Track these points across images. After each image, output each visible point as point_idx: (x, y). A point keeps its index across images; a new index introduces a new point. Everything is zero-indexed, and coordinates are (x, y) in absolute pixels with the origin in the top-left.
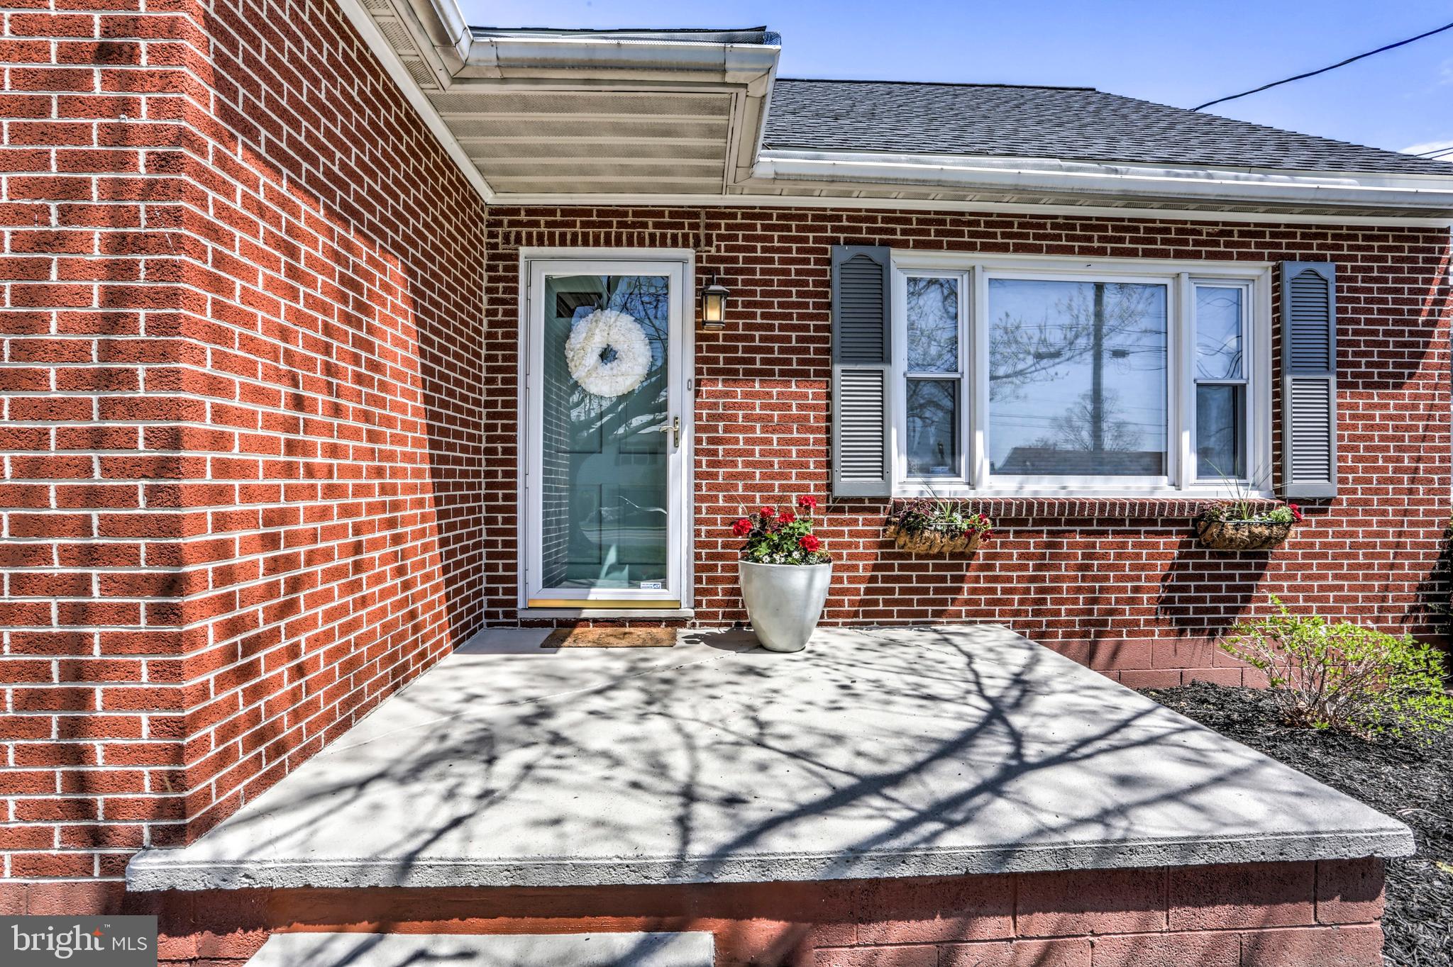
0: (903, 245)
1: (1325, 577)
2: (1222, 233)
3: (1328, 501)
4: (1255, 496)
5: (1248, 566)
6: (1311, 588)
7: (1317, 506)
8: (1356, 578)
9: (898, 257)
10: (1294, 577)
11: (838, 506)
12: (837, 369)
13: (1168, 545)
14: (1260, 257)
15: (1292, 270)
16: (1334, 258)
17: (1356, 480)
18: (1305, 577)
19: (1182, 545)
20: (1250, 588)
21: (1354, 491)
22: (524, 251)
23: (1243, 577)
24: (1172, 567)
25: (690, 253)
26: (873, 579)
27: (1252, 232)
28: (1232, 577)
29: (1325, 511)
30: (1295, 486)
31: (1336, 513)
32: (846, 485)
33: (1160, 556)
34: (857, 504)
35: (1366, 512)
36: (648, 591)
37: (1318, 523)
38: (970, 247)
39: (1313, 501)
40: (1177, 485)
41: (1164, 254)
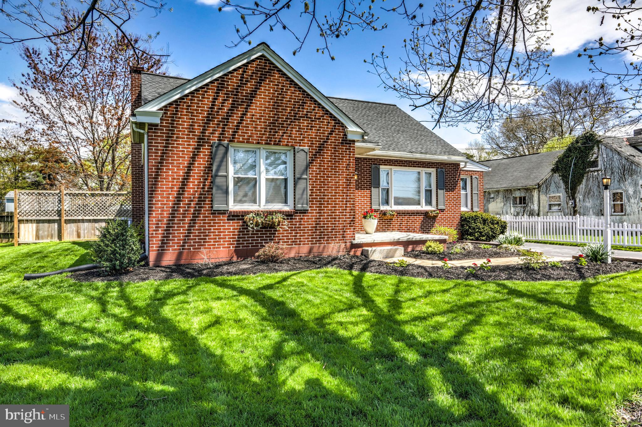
0: (382, 165)
2: (429, 164)
3: (444, 210)
4: (434, 209)
5: (433, 221)
7: (442, 210)
9: (381, 167)
10: (439, 223)
12: (372, 188)
13: (421, 217)
14: (434, 168)
15: (439, 170)
16: (445, 168)
17: (448, 206)
18: (441, 223)
19: (423, 217)
21: (448, 208)
23: (432, 223)
24: (422, 221)
27: (433, 163)
29: (444, 212)
30: (440, 207)
32: (374, 207)
33: (420, 219)
34: (375, 211)
35: (449, 212)
37: (443, 214)
38: (392, 165)
40: (422, 207)
41: (420, 167)
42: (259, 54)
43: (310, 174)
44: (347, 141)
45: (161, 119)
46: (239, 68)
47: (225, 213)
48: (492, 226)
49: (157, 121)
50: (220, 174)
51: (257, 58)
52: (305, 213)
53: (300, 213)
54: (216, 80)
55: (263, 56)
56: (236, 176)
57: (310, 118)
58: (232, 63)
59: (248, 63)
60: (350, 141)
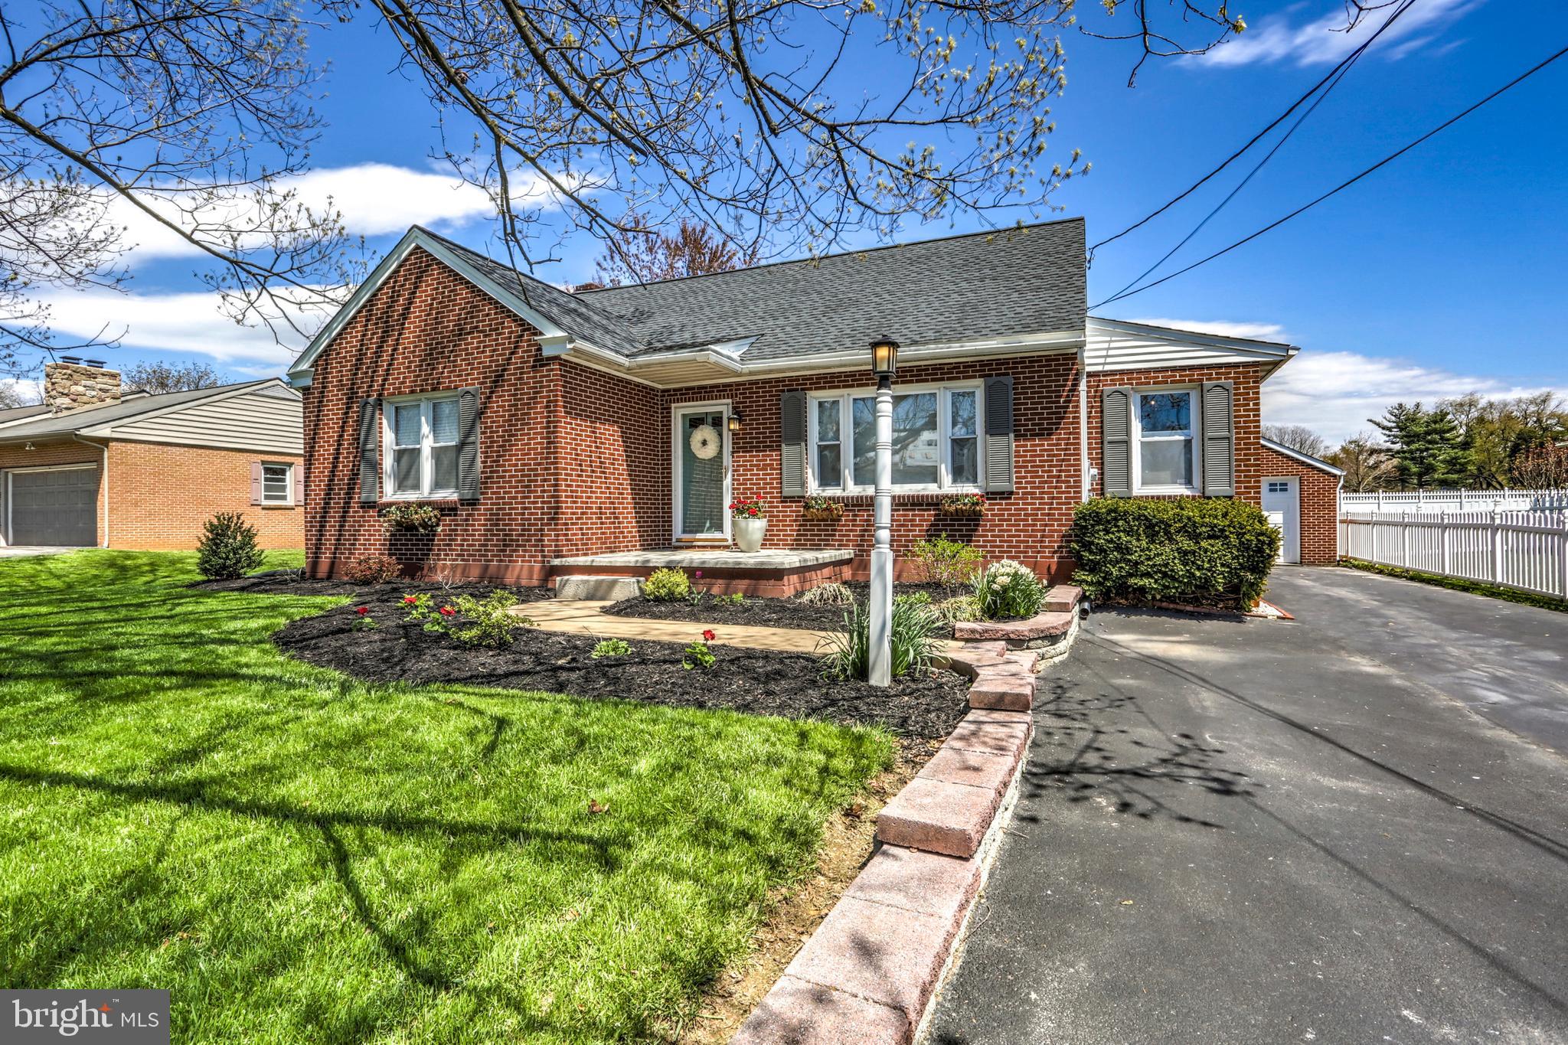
0: (811, 389)
1: (1011, 531)
2: (954, 368)
3: (1012, 493)
4: (976, 491)
5: (970, 525)
6: (1003, 536)
7: (1006, 495)
8: (1027, 531)
9: (810, 394)
10: (994, 531)
11: (785, 499)
12: (783, 445)
13: (930, 515)
14: (974, 377)
15: (993, 380)
16: (1013, 373)
17: (1026, 483)
18: (999, 531)
19: (936, 515)
20: (971, 536)
21: (1026, 488)
22: (673, 405)
23: (967, 530)
24: (931, 525)
25: (730, 401)
26: (799, 530)
28: (961, 530)
29: (1010, 498)
30: (993, 487)
31: (1015, 499)
32: (788, 491)
33: (925, 520)
34: (792, 499)
35: (1032, 498)
36: (717, 535)
37: (1006, 504)
38: (838, 387)
39: (1003, 493)
40: (939, 487)
42: (413, 245)
43: (483, 433)
44: (542, 360)
45: (314, 379)
46: (390, 278)
47: (374, 507)
48: (1186, 544)
49: (308, 382)
50: (369, 447)
51: (411, 254)
52: (475, 504)
53: (468, 505)
54: (364, 306)
55: (418, 247)
56: (397, 448)
57: (481, 332)
58: (380, 273)
59: (400, 266)
60: (548, 359)
